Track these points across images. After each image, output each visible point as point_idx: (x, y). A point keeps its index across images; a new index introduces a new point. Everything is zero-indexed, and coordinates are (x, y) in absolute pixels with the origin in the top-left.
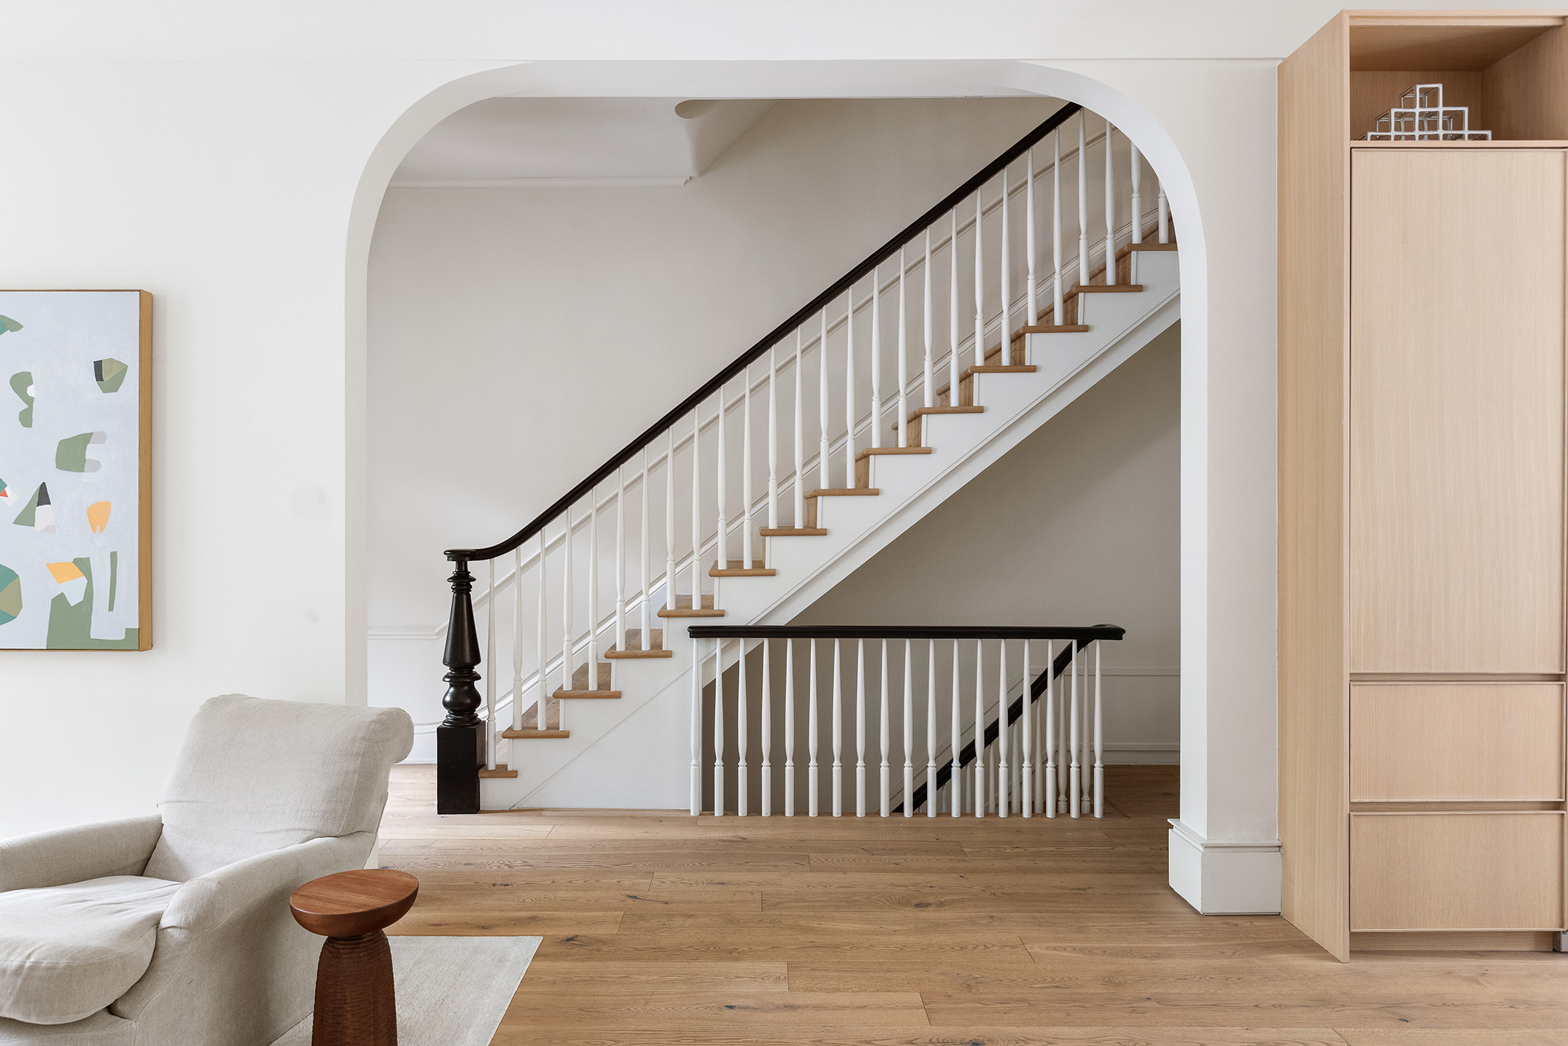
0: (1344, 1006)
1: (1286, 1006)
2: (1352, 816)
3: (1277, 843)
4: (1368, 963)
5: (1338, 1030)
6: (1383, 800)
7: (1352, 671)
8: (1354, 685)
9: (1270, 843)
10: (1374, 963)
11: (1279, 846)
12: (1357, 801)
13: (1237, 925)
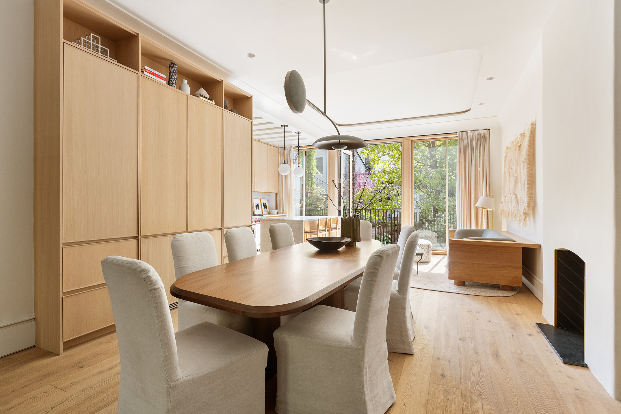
0: (57, 373)
1: (29, 384)
2: (63, 298)
3: (33, 317)
4: (71, 351)
5: (52, 384)
6: (77, 289)
7: (64, 242)
8: (64, 247)
9: (30, 318)
10: (73, 350)
11: (34, 318)
12: (66, 291)
13: (11, 358)
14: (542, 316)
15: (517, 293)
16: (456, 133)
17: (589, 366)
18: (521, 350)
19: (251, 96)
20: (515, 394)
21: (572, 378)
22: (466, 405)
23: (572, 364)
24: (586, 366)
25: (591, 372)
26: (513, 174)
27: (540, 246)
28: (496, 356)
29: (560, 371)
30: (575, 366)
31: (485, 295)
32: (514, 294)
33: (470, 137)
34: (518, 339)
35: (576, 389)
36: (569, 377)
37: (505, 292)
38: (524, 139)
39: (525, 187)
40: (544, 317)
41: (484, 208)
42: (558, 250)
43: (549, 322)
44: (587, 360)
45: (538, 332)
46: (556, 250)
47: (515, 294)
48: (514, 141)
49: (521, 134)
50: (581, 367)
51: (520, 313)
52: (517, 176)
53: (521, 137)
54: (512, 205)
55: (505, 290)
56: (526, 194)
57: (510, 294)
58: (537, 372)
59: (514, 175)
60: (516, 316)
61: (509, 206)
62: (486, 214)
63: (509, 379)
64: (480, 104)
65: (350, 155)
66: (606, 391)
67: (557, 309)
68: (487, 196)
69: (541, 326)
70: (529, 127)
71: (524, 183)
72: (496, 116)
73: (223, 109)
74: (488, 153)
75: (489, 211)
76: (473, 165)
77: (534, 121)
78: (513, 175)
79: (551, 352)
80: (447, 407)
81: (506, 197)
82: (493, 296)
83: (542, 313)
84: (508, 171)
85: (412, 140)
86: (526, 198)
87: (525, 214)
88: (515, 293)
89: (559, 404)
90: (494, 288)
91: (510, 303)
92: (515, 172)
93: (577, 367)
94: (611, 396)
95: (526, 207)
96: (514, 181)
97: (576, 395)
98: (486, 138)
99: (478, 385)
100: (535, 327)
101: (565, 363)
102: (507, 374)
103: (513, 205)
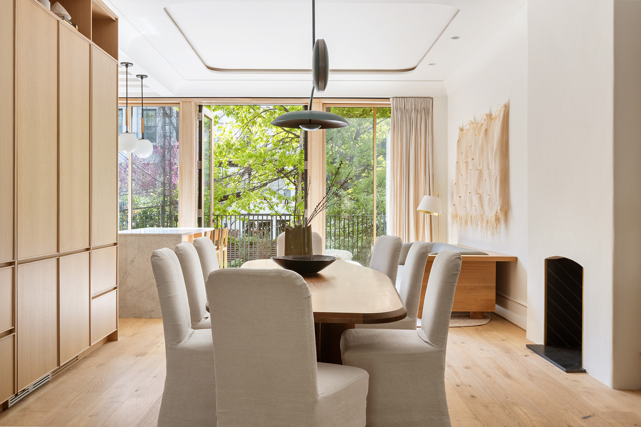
14: (527, 339)
15: (490, 321)
16: (389, 98)
17: (587, 370)
18: (526, 368)
19: (117, 19)
20: (541, 399)
21: (577, 381)
22: (509, 412)
23: (574, 372)
24: (584, 371)
25: (590, 375)
26: (475, 166)
27: (516, 259)
28: (507, 375)
29: (566, 378)
30: (576, 373)
31: (459, 326)
32: (487, 322)
33: (408, 107)
34: (518, 360)
35: (584, 388)
36: (575, 381)
37: (478, 320)
38: (491, 122)
39: (496, 185)
40: (529, 339)
41: (428, 212)
42: (548, 259)
43: (536, 343)
44: (585, 366)
45: (532, 353)
46: (546, 259)
47: (489, 322)
48: (473, 121)
49: (487, 115)
50: (581, 373)
51: (505, 339)
52: (481, 170)
53: (488, 119)
54: (472, 207)
55: (476, 319)
56: (498, 194)
57: (484, 322)
58: (549, 382)
59: (477, 168)
60: (503, 342)
61: (466, 210)
62: (429, 221)
63: (530, 390)
64: (430, 64)
65: (211, 118)
66: (605, 385)
67: (547, 326)
68: (430, 195)
69: (532, 348)
70: (501, 108)
71: (496, 180)
72: (443, 81)
73: (91, 41)
74: (431, 133)
75: (432, 216)
76: (412, 148)
77: (507, 102)
78: (475, 168)
79: (552, 366)
80: (494, 416)
81: (460, 197)
82: (468, 326)
83: (526, 337)
84: (465, 162)
85: (323, 104)
86: (498, 199)
87: (497, 219)
88: (489, 320)
89: (577, 399)
90: (463, 318)
91: (489, 331)
92: (478, 163)
93: (578, 373)
94: (609, 387)
95: (499, 210)
96: (477, 176)
97: (586, 392)
98: (429, 110)
99: (508, 398)
100: (526, 349)
101: (567, 372)
102: (526, 387)
103: (474, 208)
